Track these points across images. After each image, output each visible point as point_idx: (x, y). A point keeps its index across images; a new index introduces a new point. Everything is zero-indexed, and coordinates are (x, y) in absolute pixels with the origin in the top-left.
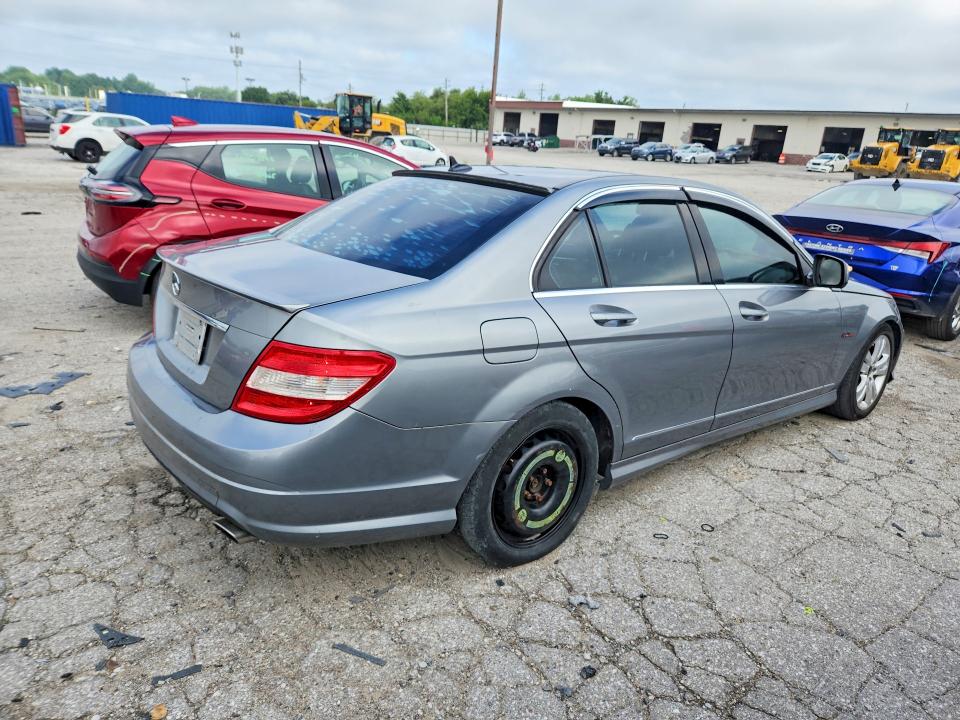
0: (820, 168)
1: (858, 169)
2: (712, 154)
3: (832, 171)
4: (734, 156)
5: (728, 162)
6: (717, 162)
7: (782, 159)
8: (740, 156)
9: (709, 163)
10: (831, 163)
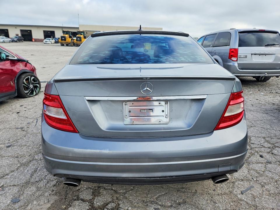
0: (48, 42)
1: (61, 42)
2: (9, 39)
3: (51, 43)
4: (18, 40)
5: (16, 42)
6: (12, 42)
7: (33, 40)
8: (19, 40)
9: (10, 42)
10: (50, 41)
